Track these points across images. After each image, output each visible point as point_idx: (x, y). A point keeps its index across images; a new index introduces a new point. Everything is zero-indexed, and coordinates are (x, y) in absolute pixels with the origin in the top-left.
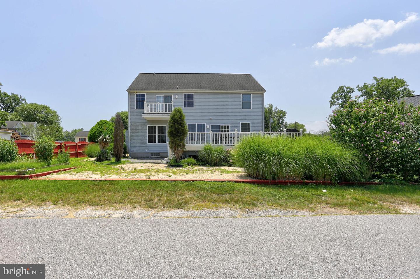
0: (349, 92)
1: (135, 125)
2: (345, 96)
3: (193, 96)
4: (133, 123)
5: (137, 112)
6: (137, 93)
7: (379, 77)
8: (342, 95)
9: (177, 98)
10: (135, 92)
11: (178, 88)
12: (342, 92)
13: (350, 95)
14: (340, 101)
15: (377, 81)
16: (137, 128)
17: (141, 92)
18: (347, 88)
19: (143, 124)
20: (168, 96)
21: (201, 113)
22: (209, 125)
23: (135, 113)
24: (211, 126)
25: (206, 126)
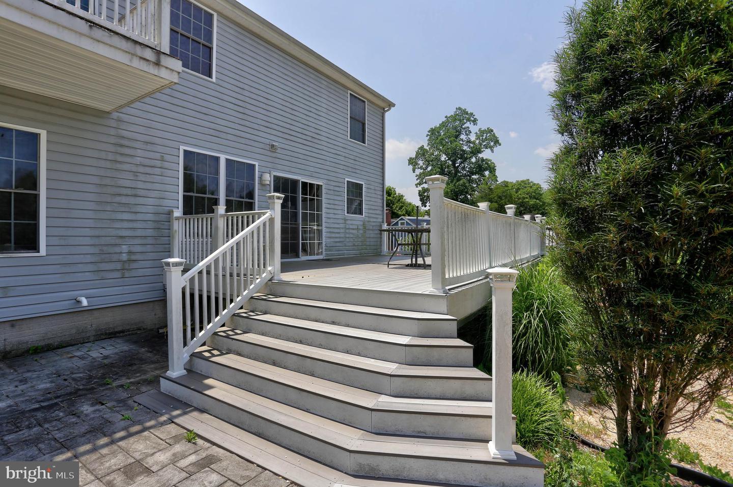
3: (211, 25)
22: (270, 174)
24: (275, 176)
25: (260, 178)
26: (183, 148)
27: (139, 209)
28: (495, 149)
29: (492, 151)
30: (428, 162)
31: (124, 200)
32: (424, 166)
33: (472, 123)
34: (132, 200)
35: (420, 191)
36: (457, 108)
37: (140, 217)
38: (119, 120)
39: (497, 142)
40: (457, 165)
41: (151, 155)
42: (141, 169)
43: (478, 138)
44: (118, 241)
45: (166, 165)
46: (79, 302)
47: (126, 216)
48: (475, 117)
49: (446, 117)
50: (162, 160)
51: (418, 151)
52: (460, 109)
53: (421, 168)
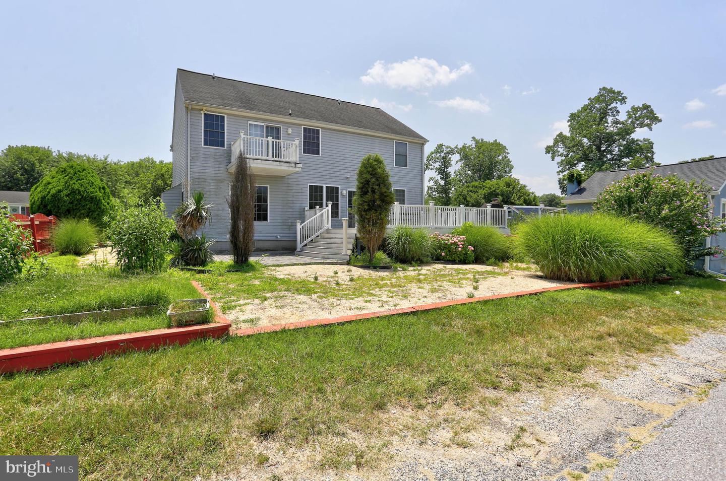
0: (449, 153)
1: (200, 180)
2: (443, 158)
3: (319, 134)
4: (198, 177)
5: (206, 153)
6: (206, 112)
7: (478, 138)
8: (440, 156)
9: (289, 134)
10: (204, 108)
11: (290, 114)
12: (440, 153)
13: (450, 158)
14: (437, 165)
15: (477, 142)
16: (205, 188)
17: (216, 111)
18: (447, 148)
19: (220, 180)
20: (272, 128)
21: (332, 167)
22: (346, 190)
23: (202, 156)
24: (349, 191)
25: (342, 192)
26: (309, 184)
27: (295, 207)
28: (654, 126)
29: (651, 129)
30: (569, 149)
31: (290, 205)
32: (564, 153)
33: (619, 103)
34: (292, 205)
35: (560, 179)
36: (600, 89)
37: (295, 210)
38: (288, 178)
39: (655, 119)
40: (602, 149)
41: (299, 188)
42: (295, 194)
43: (630, 116)
44: (288, 219)
45: (303, 191)
46: (277, 237)
47: (290, 210)
48: (623, 95)
49: (590, 99)
50: (302, 190)
51: (556, 138)
52: (604, 89)
53: (562, 155)
